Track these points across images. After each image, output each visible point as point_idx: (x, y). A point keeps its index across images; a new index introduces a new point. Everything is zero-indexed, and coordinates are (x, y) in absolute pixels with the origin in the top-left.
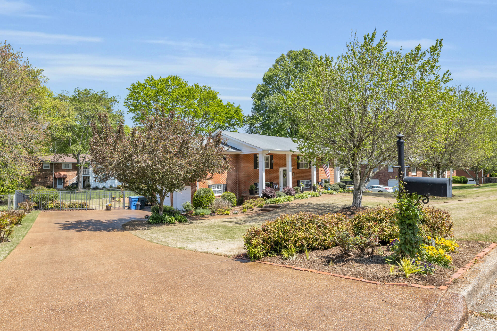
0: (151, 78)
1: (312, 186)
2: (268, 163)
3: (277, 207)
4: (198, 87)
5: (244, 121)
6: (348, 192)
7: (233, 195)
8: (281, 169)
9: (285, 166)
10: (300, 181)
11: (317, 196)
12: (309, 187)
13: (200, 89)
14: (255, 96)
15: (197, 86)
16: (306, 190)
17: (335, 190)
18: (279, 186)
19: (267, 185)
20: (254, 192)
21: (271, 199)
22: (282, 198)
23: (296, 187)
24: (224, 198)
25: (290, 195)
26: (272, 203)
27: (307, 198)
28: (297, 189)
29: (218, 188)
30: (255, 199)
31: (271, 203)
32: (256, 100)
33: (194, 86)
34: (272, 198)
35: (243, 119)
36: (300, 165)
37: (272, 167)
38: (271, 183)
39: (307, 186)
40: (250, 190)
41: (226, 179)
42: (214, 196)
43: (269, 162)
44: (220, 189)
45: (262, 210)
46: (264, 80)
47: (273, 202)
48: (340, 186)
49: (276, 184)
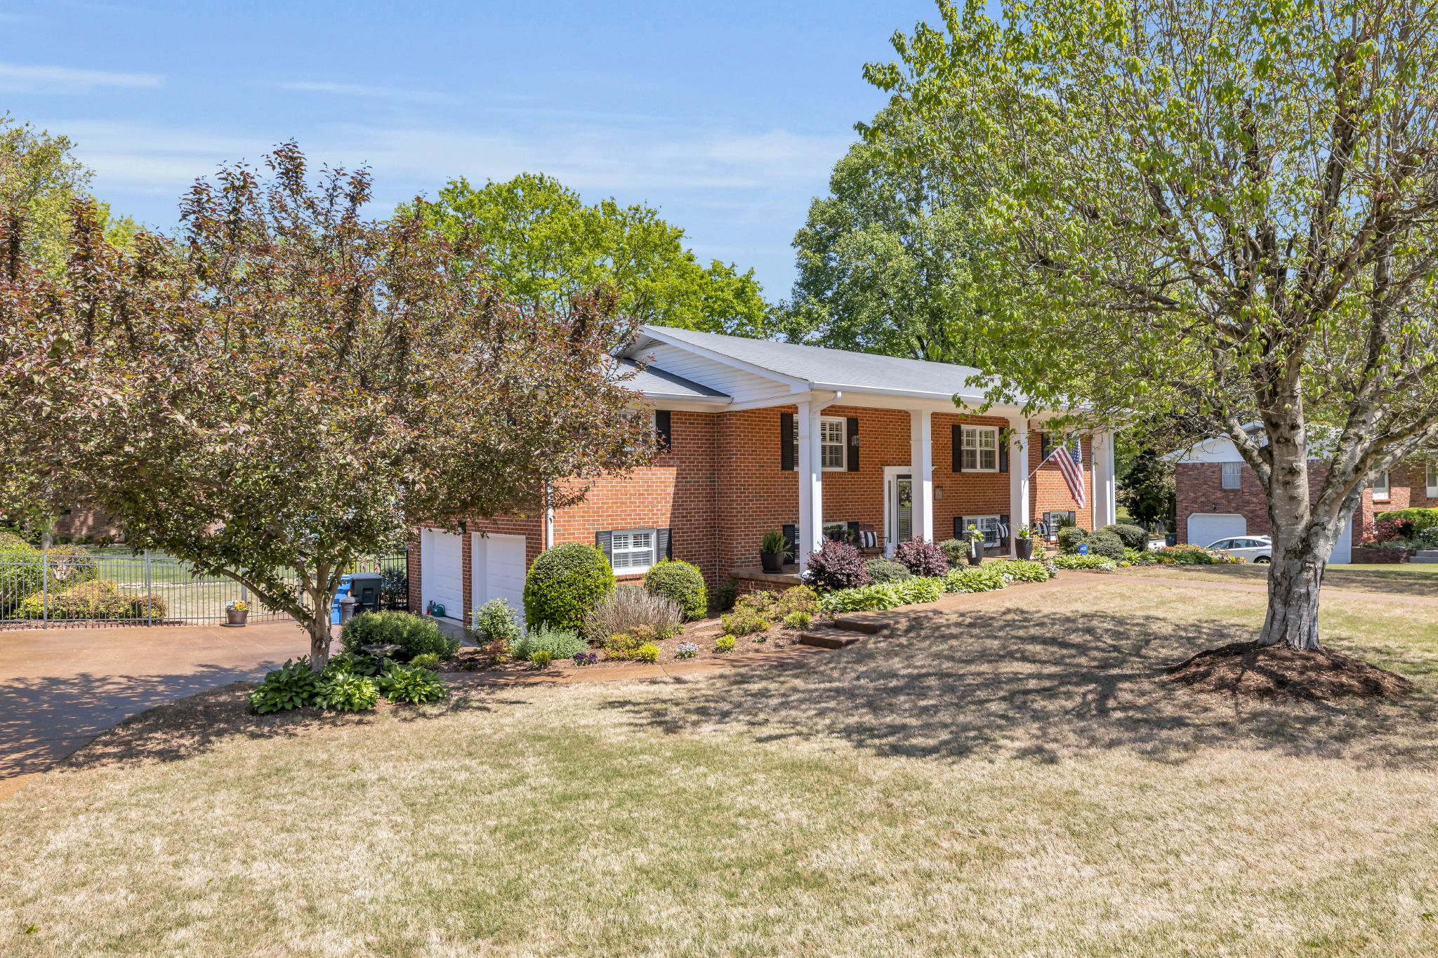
0: (459, 185)
1: (1015, 536)
2: (838, 450)
3: (871, 630)
4: (614, 211)
5: (770, 322)
6: (1160, 562)
7: (695, 572)
8: (890, 473)
9: (907, 463)
10: (965, 518)
11: (1037, 579)
12: (999, 544)
13: (619, 218)
14: (805, 240)
15: (611, 208)
16: (989, 552)
17: (1109, 553)
18: (881, 537)
19: (833, 535)
20: (780, 560)
21: (846, 591)
22: (891, 587)
23: (952, 542)
24: (655, 586)
25: (928, 572)
26: (850, 607)
27: (1000, 587)
28: (956, 549)
29: (636, 544)
30: (779, 591)
31: (844, 610)
32: (808, 252)
33: (600, 207)
34: (849, 585)
35: (766, 318)
36: (965, 459)
37: (854, 465)
38: (850, 525)
39: (990, 536)
40: (762, 554)
41: (669, 506)
42: (611, 576)
43: (844, 444)
44: (645, 549)
45: (804, 640)
46: (837, 186)
47: (853, 602)
48: (1123, 537)
49: (870, 528)
